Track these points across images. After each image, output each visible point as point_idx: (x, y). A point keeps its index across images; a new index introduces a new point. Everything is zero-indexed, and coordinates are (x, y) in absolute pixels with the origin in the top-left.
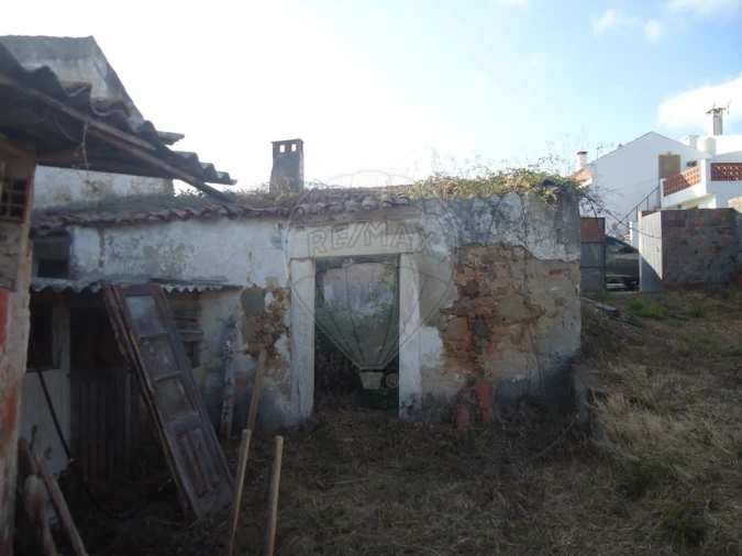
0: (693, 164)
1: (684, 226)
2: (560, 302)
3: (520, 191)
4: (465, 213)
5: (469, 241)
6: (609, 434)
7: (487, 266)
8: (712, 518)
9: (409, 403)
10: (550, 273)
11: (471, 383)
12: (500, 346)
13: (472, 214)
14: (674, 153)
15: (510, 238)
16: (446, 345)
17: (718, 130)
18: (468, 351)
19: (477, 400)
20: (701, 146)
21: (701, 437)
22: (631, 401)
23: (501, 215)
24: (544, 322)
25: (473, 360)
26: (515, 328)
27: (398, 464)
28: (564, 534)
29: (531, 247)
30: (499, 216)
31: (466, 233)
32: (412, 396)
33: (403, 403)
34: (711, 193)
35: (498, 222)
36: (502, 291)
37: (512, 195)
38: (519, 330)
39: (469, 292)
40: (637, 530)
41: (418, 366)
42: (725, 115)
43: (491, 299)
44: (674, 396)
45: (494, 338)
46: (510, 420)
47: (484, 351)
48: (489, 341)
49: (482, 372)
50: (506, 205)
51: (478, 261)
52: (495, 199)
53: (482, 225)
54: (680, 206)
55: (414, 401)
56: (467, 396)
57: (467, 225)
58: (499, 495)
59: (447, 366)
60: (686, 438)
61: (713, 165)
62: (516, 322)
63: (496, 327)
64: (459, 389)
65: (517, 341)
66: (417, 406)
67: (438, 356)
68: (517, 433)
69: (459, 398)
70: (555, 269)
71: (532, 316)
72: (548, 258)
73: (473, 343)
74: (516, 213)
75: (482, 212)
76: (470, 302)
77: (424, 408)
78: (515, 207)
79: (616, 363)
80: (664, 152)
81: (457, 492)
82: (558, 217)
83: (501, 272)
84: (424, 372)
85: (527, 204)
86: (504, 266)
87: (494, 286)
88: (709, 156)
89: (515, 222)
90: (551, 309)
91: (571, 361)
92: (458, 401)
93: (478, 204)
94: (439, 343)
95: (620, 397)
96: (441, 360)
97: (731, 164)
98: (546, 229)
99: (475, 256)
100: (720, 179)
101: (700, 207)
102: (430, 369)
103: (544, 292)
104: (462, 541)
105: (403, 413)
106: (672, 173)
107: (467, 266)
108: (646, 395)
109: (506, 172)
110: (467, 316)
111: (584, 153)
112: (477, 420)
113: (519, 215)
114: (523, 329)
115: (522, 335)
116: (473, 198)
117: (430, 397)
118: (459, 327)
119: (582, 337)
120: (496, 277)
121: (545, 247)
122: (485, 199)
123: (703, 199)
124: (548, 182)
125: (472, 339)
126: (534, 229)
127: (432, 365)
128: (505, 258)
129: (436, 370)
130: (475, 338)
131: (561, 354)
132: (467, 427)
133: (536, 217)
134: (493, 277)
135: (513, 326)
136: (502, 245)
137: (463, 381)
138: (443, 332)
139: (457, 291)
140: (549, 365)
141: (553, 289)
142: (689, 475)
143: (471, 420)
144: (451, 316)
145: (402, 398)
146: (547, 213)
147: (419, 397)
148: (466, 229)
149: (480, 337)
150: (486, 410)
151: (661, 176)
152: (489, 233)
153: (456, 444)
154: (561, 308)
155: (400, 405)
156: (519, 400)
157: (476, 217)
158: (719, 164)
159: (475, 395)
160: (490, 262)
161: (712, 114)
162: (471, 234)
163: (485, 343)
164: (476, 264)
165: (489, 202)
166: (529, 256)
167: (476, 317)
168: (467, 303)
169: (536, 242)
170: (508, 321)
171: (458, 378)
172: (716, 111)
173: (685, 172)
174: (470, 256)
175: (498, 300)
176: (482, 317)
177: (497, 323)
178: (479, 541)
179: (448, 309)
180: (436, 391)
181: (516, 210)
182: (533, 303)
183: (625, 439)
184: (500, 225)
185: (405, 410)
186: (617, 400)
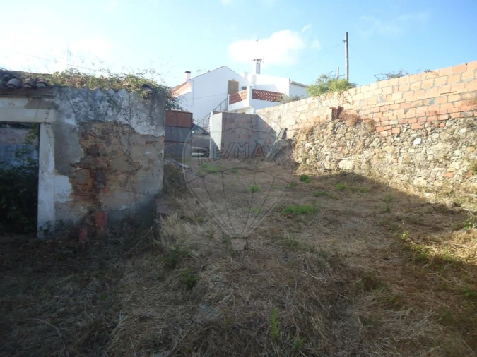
0: (244, 88)
1: (233, 122)
2: (151, 161)
3: (128, 88)
4: (90, 99)
5: (93, 118)
6: (165, 237)
7: (105, 135)
8: (202, 274)
9: (45, 228)
10: (146, 143)
11: (91, 212)
12: (112, 188)
13: (95, 100)
14: (236, 80)
15: (121, 119)
16: (74, 188)
17: (258, 71)
18: (90, 191)
19: (95, 223)
20: (250, 79)
21: (209, 235)
22: (181, 218)
23: (115, 103)
24: (140, 174)
25: (93, 198)
26: (122, 177)
27: (29, 269)
28: (127, 295)
29: (134, 126)
30: (113, 103)
31: (91, 113)
32: (48, 223)
33: (41, 228)
34: (252, 105)
35: (112, 107)
36: (114, 153)
37: (123, 91)
38: (125, 178)
39: (92, 152)
40: (166, 286)
41: (52, 201)
42: (261, 63)
43: (107, 158)
44: (206, 214)
45: (109, 183)
46: (115, 234)
47: (101, 191)
48: (105, 185)
49: (99, 205)
50: (118, 97)
51: (98, 133)
52: (112, 92)
53: (101, 108)
54: (236, 111)
55: (49, 226)
56: (88, 221)
57: (91, 107)
58: (94, 279)
59: (75, 202)
60: (202, 235)
61: (253, 90)
62: (123, 173)
63: (110, 176)
64: (82, 216)
65: (123, 185)
66: (52, 230)
67: (68, 195)
68: (119, 242)
69: (82, 222)
70: (150, 141)
71: (133, 169)
72: (145, 133)
73: (94, 187)
74: (125, 103)
75: (102, 100)
76: (93, 159)
77: (57, 230)
78: (124, 98)
79: (181, 197)
80: (231, 80)
81: (68, 281)
82: (152, 109)
83: (114, 141)
84: (57, 206)
85: (132, 98)
86: (117, 137)
87: (109, 149)
88: (252, 85)
89: (124, 109)
90: (145, 165)
91: (156, 197)
92: (81, 224)
93: (99, 94)
94: (70, 186)
95: (175, 216)
96: (70, 198)
97: (262, 91)
98: (144, 115)
99: (97, 129)
100: (256, 98)
101: (246, 113)
102: (62, 204)
103: (140, 155)
104: (61, 310)
105: (40, 235)
106: (234, 92)
107: (91, 135)
108: (190, 214)
109: (121, 76)
110: (90, 169)
111: (189, 72)
112: (93, 235)
113: (128, 105)
114: (127, 177)
115: (127, 181)
116: (96, 90)
117: (61, 223)
118: (84, 176)
119: (164, 182)
120: (110, 143)
121: (142, 127)
122: (104, 91)
123: (248, 108)
124: (146, 86)
125: (93, 183)
126: (137, 115)
127: (64, 201)
128: (117, 131)
129: (66, 204)
130: (96, 183)
131: (150, 193)
132: (84, 240)
133: (138, 107)
134: (109, 143)
135: (121, 176)
136: (115, 123)
137: (86, 211)
138: (72, 179)
139: (83, 152)
140: (143, 199)
141: (147, 153)
142: (197, 254)
143: (88, 235)
144: (79, 168)
145: (40, 224)
146: (145, 106)
147: (52, 224)
148: (91, 110)
149: (99, 182)
150: (100, 229)
151: (229, 93)
152: (106, 114)
153: (75, 252)
154: (151, 165)
155: (38, 229)
156: (123, 221)
157: (98, 103)
158: (257, 90)
159: (93, 220)
160: (107, 134)
161: (255, 62)
162: (95, 114)
163: (102, 186)
164: (97, 134)
165: (108, 94)
166: (133, 132)
167: (97, 169)
168: (90, 160)
169: (138, 123)
170: (118, 172)
171: (82, 209)
172: (258, 60)
173: (240, 92)
174: (93, 129)
175: (112, 159)
176: (101, 169)
177: (111, 173)
178: (74, 308)
179: (76, 164)
180: (65, 219)
181: (125, 101)
182: (134, 161)
183: (173, 239)
184: (115, 110)
185: (42, 233)
186: (173, 217)
